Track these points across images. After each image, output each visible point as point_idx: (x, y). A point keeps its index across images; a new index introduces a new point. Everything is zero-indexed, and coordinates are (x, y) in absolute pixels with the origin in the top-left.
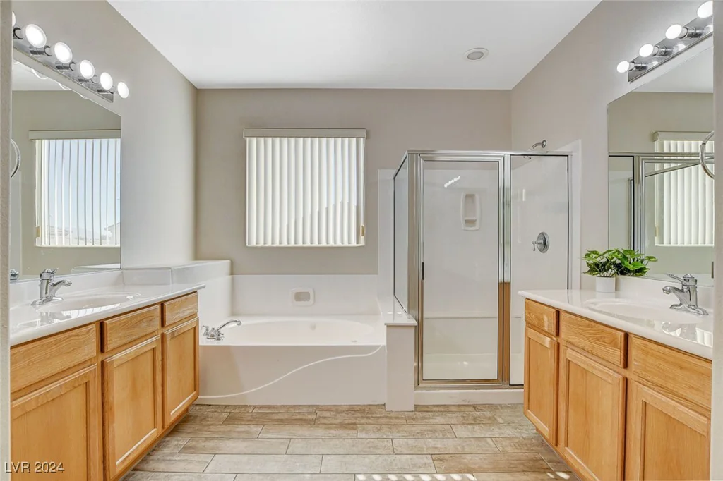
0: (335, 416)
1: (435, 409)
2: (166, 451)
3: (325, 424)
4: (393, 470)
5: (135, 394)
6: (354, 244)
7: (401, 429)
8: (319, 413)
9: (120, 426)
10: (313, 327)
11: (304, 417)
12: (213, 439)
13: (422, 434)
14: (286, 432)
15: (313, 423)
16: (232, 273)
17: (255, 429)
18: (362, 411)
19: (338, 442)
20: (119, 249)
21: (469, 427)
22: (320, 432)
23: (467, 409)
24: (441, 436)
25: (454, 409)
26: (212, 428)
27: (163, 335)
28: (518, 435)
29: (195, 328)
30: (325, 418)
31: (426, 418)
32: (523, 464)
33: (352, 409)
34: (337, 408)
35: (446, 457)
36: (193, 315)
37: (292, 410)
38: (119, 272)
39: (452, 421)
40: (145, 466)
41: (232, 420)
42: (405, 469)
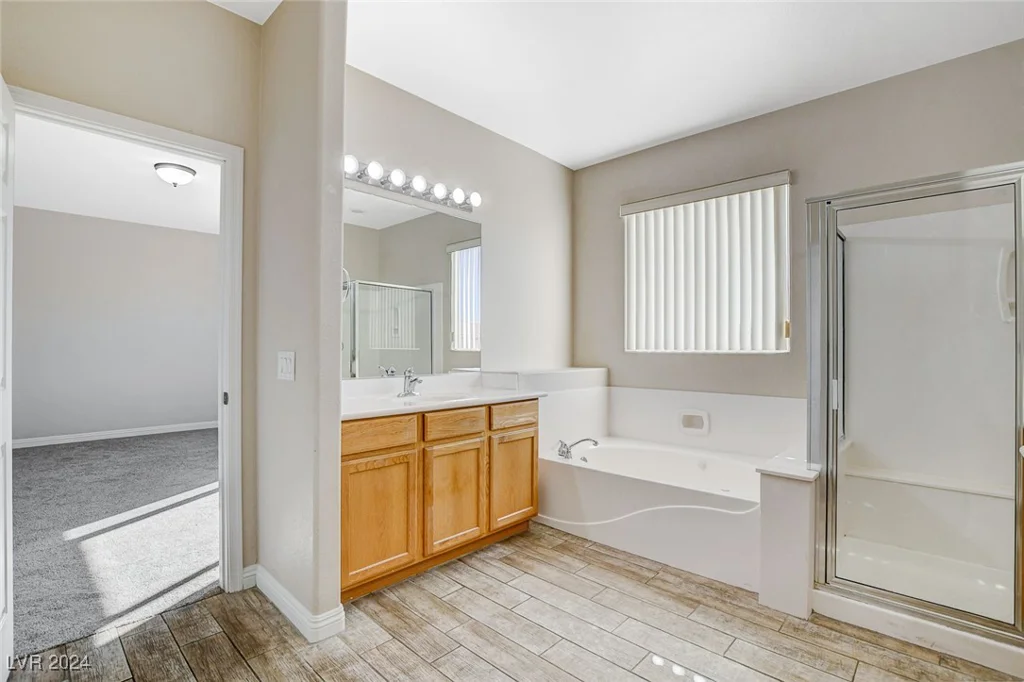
0: (681, 584)
1: (850, 631)
2: (490, 554)
3: (659, 588)
5: (456, 487)
6: (772, 349)
7: (763, 633)
8: (661, 573)
9: (441, 510)
10: (704, 466)
11: (639, 572)
12: (534, 559)
13: (793, 652)
14: (608, 578)
15: (646, 582)
16: (609, 384)
17: (578, 564)
18: (722, 591)
19: (658, 612)
20: (478, 354)
22: (645, 593)
24: (824, 668)
25: (889, 644)
26: (540, 550)
27: (490, 438)
29: (533, 438)
30: (664, 581)
31: (820, 636)
33: (709, 585)
34: (691, 576)
36: (534, 424)
37: (632, 560)
38: (479, 374)
39: (866, 658)
40: (468, 561)
41: (564, 548)
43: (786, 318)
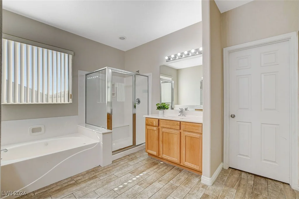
0: (83, 177)
1: (118, 160)
3: (82, 181)
4: (123, 182)
7: (113, 170)
11: (69, 184)
13: (121, 169)
15: (76, 184)
18: (93, 171)
19: (95, 184)
21: (132, 161)
22: (83, 185)
23: (127, 157)
24: (127, 167)
28: (145, 158)
30: (80, 179)
31: (118, 164)
32: (152, 164)
33: (88, 172)
34: (81, 174)
35: (134, 171)
37: (59, 184)
39: (126, 162)
42: (126, 180)
43: (70, 93)
